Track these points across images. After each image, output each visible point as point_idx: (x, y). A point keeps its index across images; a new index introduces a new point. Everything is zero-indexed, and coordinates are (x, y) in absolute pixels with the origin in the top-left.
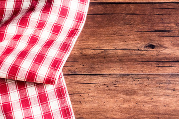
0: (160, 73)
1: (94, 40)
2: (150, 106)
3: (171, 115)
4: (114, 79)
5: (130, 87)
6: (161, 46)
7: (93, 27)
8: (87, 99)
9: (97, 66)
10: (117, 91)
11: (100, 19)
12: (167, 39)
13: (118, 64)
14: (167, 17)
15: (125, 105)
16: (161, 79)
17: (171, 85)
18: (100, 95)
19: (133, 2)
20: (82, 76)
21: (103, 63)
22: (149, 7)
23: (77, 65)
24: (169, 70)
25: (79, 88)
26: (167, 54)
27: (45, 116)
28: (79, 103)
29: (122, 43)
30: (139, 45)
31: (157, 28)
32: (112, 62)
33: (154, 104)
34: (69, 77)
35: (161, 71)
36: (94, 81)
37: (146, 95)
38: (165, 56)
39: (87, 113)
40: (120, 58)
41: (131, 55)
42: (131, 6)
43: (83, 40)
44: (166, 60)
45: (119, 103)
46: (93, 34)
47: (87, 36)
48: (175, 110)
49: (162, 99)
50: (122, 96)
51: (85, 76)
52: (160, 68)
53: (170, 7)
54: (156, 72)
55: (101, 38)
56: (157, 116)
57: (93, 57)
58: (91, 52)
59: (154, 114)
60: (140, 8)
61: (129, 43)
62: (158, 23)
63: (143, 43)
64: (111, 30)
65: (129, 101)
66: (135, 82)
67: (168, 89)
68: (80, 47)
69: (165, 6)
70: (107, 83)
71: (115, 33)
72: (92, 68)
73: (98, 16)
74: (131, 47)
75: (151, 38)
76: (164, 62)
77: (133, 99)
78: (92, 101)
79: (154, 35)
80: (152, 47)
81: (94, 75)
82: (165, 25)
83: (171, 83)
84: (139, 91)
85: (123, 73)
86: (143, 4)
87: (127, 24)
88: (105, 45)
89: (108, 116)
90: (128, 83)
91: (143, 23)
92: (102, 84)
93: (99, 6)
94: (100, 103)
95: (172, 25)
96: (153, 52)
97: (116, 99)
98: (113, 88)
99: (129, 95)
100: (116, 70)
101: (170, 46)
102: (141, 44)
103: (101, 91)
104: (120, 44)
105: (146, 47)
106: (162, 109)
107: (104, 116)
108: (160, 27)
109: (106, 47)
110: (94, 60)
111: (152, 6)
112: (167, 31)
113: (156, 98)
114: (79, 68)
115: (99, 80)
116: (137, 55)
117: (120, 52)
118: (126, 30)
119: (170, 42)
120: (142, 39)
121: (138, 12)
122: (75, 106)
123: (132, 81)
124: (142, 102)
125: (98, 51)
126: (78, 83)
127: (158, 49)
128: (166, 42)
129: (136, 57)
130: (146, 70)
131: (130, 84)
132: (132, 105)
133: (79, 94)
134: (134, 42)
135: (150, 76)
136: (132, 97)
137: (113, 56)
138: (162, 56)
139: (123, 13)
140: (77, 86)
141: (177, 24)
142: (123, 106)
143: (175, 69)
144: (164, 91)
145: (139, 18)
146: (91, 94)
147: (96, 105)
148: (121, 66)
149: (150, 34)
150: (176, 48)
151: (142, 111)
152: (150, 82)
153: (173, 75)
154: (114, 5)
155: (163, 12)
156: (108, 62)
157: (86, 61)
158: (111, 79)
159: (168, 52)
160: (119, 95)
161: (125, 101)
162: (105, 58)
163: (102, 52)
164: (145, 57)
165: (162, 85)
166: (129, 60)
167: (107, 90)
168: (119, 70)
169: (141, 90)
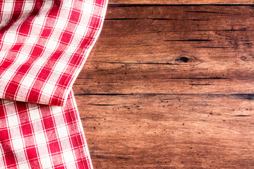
0: (194, 92)
1: (113, 52)
2: (181, 133)
3: (207, 144)
4: (136, 100)
5: (157, 110)
6: (196, 59)
7: (112, 35)
8: (103, 124)
9: (116, 84)
10: (140, 115)
11: (120, 26)
12: (204, 50)
13: (142, 81)
14: (204, 22)
15: (150, 132)
16: (196, 99)
17: (208, 108)
18: (119, 120)
19: (162, 3)
20: (98, 96)
21: (123, 79)
22: (182, 10)
23: (91, 83)
24: (206, 89)
25: (93, 110)
26: (203, 69)
27: (50, 145)
28: (93, 129)
29: (147, 55)
30: (169, 58)
31: (192, 36)
32: (135, 78)
33: (186, 130)
34: (81, 97)
35: (196, 90)
36: (112, 103)
37: (176, 119)
38: (201, 71)
39: (102, 142)
40: (145, 74)
41: (159, 70)
42: (160, 9)
43: (99, 51)
44: (202, 77)
45: (142, 130)
46: (111, 44)
47: (105, 46)
48: (212, 139)
49: (196, 125)
50: (146, 120)
51: (101, 96)
52: (194, 87)
53: (208, 10)
54: (189, 92)
55: (121, 49)
56: (189, 145)
57: (111, 72)
58: (108, 66)
59: (185, 143)
60: (170, 11)
61: (157, 55)
62: (193, 31)
63: (174, 55)
64: (133, 39)
65: (155, 127)
66: (162, 104)
67: (204, 112)
68: (95, 60)
69: (202, 9)
70: (128, 105)
71: (139, 43)
72: (109, 85)
73: (118, 21)
74: (159, 60)
75: (184, 50)
76: (199, 79)
77: (160, 124)
78: (109, 127)
79: (187, 45)
80: (185, 60)
81: (112, 95)
82: (202, 32)
83: (207, 105)
84: (167, 115)
85: (148, 92)
86: (174, 7)
87: (154, 31)
88: (126, 57)
89: (129, 146)
90: (154, 104)
91: (174, 30)
92: (121, 106)
93: (120, 9)
94: (120, 130)
95: (210, 32)
96: (186, 67)
97: (139, 125)
98: (135, 111)
99: (155, 120)
100: (140, 88)
101: (208, 59)
102: (171, 57)
103: (120, 114)
104: (145, 57)
105: (178, 60)
106: (196, 137)
107: (123, 145)
108: (196, 35)
109: (128, 60)
110: (113, 76)
111: (186, 10)
112: (204, 40)
113: (189, 123)
114: (94, 86)
115: (118, 101)
116: (166, 70)
117: (145, 67)
118: (152, 38)
119: (207, 54)
120: (173, 50)
121: (168, 17)
122: (88, 133)
123: (159, 103)
124: (171, 128)
125: (118, 65)
126: (91, 104)
127: (193, 63)
128: (203, 54)
129: (164, 73)
130: (177, 88)
131: (156, 106)
132: (158, 131)
133: (93, 118)
134: (162, 54)
135: (182, 96)
136: (159, 122)
137: (136, 72)
138: (197, 72)
139: (149, 17)
140: (92, 109)
141: (216, 31)
142: (148, 133)
143: (214, 87)
144: (199, 115)
145: (169, 24)
146: (108, 119)
147: (114, 132)
148: (146, 83)
149: (183, 44)
150: (215, 62)
151: (171, 139)
152: (182, 103)
153: (210, 95)
154: (139, 8)
155: (200, 16)
156: (129, 79)
157: (102, 77)
158: (134, 100)
159: (205, 67)
160: (143, 120)
161: (150, 127)
162: (126, 74)
163: (122, 66)
164: (176, 73)
165: (196, 107)
166: (155, 77)
167: (128, 114)
168: (143, 89)
169: (171, 114)
